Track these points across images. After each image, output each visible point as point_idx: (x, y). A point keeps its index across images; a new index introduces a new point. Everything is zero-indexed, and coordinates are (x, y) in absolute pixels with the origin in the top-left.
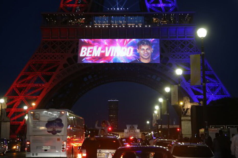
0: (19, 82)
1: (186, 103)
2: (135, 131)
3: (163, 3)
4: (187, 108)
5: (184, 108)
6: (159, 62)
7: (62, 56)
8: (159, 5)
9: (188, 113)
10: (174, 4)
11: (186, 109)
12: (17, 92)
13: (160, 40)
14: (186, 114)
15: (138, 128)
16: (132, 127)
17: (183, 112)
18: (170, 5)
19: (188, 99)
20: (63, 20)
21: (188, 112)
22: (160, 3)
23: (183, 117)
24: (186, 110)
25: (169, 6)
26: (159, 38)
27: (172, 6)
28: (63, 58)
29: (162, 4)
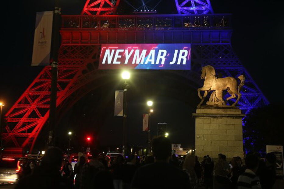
0: (33, 90)
1: (207, 79)
2: (178, 150)
3: (196, 6)
4: (208, 89)
5: (203, 89)
6: (190, 69)
7: (81, 62)
8: (192, 8)
9: (212, 101)
10: (208, 7)
11: (208, 91)
12: (29, 100)
13: (191, 45)
14: (208, 103)
15: (181, 147)
16: (176, 146)
17: (201, 98)
18: (204, 8)
19: (210, 69)
20: (86, 24)
21: (211, 99)
22: (192, 6)
23: (200, 108)
24: (206, 93)
25: (202, 9)
26: (190, 43)
27: (206, 9)
28: (83, 63)
29: (194, 7)
